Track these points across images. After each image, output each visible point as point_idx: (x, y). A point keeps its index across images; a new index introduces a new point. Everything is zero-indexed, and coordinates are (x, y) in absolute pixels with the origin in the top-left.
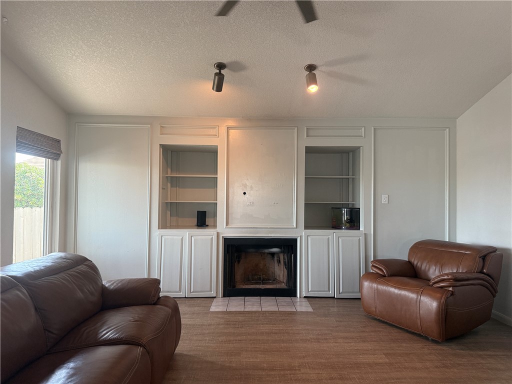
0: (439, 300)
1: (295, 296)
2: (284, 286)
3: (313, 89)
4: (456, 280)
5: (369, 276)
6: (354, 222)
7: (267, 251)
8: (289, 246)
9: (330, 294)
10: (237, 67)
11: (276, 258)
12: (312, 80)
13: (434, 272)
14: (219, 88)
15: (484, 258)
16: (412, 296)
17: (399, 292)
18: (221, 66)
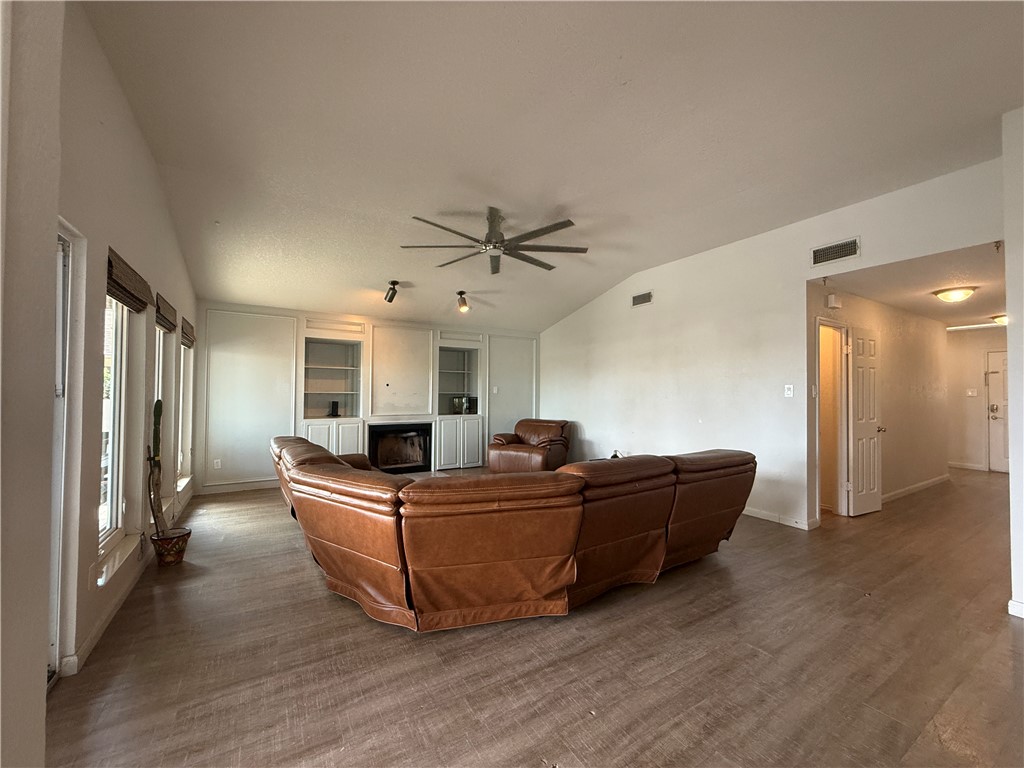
0: (543, 454)
1: (430, 470)
2: (420, 464)
3: (464, 309)
4: (551, 441)
5: (493, 446)
6: (472, 407)
7: (405, 435)
8: (424, 430)
9: (457, 466)
10: (407, 285)
11: (409, 441)
12: (463, 302)
13: (534, 440)
14: (390, 300)
15: (562, 427)
16: (526, 455)
17: (520, 454)
18: (394, 283)
